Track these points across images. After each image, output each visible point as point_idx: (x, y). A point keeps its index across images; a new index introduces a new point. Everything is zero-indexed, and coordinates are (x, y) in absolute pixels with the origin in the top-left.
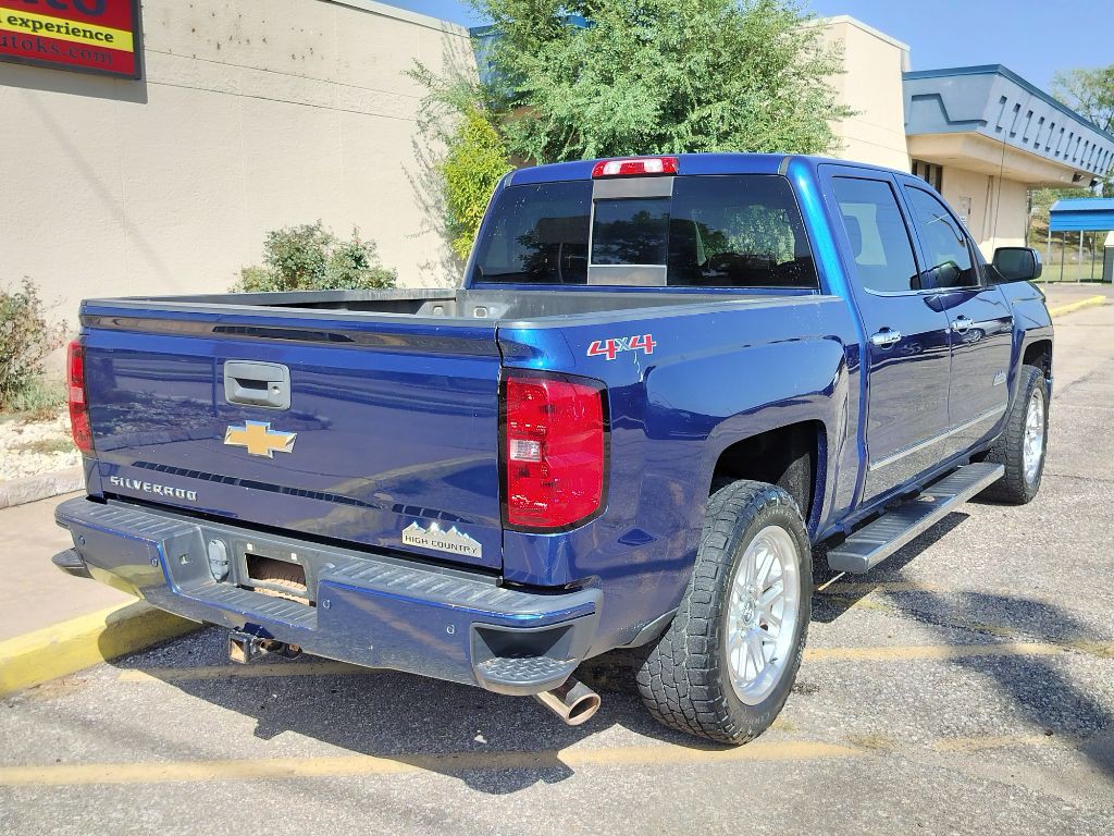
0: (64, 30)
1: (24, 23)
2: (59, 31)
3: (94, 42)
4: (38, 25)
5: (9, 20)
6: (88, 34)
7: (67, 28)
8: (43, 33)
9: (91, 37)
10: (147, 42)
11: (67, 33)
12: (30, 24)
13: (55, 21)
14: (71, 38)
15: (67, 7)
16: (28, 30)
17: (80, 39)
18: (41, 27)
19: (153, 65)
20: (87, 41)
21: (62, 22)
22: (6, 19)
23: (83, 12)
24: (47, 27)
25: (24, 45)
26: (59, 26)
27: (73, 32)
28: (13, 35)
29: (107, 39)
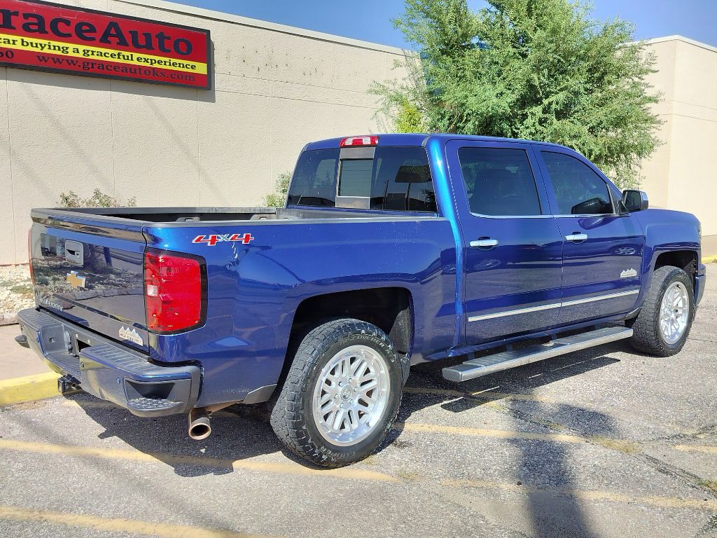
0: (168, 64)
1: (146, 60)
2: (165, 64)
3: (185, 70)
4: (153, 61)
5: (138, 59)
6: (181, 65)
7: (170, 62)
8: (156, 65)
9: (183, 67)
10: (217, 69)
11: (170, 65)
12: (149, 61)
13: (163, 59)
14: (172, 68)
15: (170, 51)
16: (148, 65)
17: (177, 68)
18: (155, 62)
19: (219, 81)
20: (181, 69)
21: (167, 59)
22: (136, 59)
23: (180, 54)
24: (158, 62)
25: (145, 73)
26: (165, 62)
27: (173, 64)
28: (140, 68)
29: (192, 67)
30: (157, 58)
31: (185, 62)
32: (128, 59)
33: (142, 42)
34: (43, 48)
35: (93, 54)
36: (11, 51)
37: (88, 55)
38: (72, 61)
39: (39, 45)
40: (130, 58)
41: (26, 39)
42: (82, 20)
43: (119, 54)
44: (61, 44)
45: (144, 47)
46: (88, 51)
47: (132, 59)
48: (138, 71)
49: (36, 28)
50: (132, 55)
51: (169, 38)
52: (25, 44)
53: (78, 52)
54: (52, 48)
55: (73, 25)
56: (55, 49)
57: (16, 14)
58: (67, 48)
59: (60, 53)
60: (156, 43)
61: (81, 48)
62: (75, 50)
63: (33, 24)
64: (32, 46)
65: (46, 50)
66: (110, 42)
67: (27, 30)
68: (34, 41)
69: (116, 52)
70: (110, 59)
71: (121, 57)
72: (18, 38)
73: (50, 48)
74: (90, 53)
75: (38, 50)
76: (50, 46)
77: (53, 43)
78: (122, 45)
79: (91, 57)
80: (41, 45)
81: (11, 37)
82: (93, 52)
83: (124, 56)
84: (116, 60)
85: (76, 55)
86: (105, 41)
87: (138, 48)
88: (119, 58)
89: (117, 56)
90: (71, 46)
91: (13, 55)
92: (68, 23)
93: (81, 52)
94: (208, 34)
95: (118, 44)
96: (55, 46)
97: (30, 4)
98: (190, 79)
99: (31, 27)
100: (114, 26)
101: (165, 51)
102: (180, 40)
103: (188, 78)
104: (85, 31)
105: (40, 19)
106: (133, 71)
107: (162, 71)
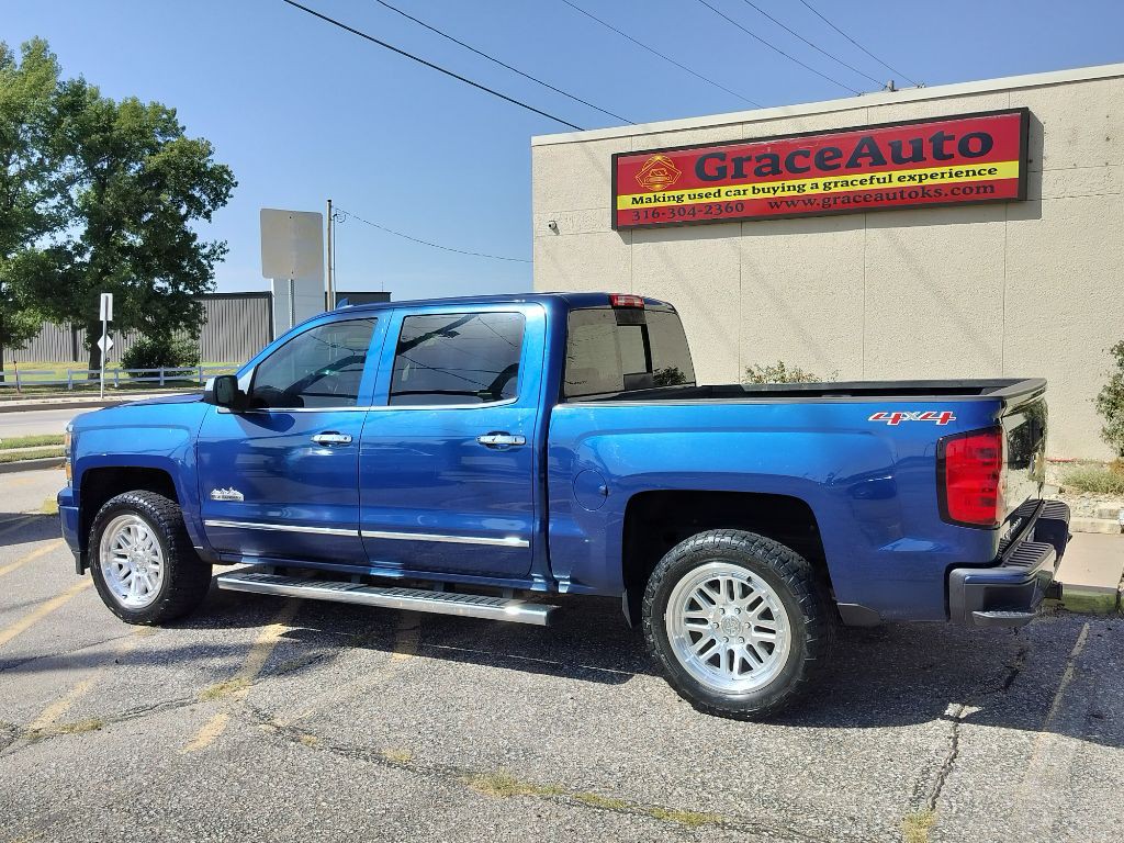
0: (947, 175)
1: (912, 178)
2: (943, 177)
3: (978, 178)
4: (923, 177)
5: (899, 179)
7: (951, 173)
8: (928, 182)
9: (974, 174)
11: (951, 177)
13: (939, 170)
14: (955, 180)
16: (915, 183)
17: (964, 179)
18: (927, 178)
19: (1051, 183)
20: (971, 179)
21: (946, 169)
22: (896, 179)
23: (968, 156)
24: (932, 176)
25: (910, 195)
26: (943, 174)
27: (956, 174)
28: (902, 190)
29: (990, 172)
30: (929, 171)
31: (977, 167)
32: (885, 182)
33: (907, 153)
34: (775, 191)
35: (836, 186)
36: (739, 202)
37: (830, 189)
38: (810, 201)
39: (771, 190)
40: (887, 180)
41: (759, 186)
42: (824, 147)
43: (872, 178)
44: (796, 183)
45: (907, 160)
46: (830, 183)
47: (890, 181)
48: (898, 196)
49: (770, 169)
50: (890, 176)
51: (953, 138)
52: (756, 191)
53: (817, 188)
54: (786, 189)
55: (813, 157)
56: (789, 190)
57: (749, 159)
58: (804, 186)
59: (795, 193)
60: (928, 152)
61: (821, 181)
62: (814, 186)
63: (768, 165)
64: (764, 192)
65: (779, 194)
66: (860, 165)
67: (761, 175)
68: (766, 185)
69: (867, 176)
70: (860, 187)
71: (875, 181)
72: (749, 187)
73: (783, 190)
74: (833, 185)
75: (770, 195)
76: (783, 188)
77: (787, 183)
78: (878, 163)
79: (834, 190)
80: (773, 188)
81: (741, 187)
82: (836, 183)
83: (878, 179)
84: (867, 187)
85: (815, 191)
86: (854, 166)
87: (899, 162)
88: (871, 183)
89: (869, 182)
90: (808, 182)
91: (742, 206)
92: (806, 155)
93: (821, 187)
94: (1025, 113)
95: (871, 164)
96: (789, 187)
97: (765, 143)
98: (985, 191)
99: (764, 170)
100: (870, 142)
101: (942, 158)
102: (972, 136)
103: (982, 190)
104: (828, 159)
105: (774, 159)
106: (891, 196)
107: (938, 189)
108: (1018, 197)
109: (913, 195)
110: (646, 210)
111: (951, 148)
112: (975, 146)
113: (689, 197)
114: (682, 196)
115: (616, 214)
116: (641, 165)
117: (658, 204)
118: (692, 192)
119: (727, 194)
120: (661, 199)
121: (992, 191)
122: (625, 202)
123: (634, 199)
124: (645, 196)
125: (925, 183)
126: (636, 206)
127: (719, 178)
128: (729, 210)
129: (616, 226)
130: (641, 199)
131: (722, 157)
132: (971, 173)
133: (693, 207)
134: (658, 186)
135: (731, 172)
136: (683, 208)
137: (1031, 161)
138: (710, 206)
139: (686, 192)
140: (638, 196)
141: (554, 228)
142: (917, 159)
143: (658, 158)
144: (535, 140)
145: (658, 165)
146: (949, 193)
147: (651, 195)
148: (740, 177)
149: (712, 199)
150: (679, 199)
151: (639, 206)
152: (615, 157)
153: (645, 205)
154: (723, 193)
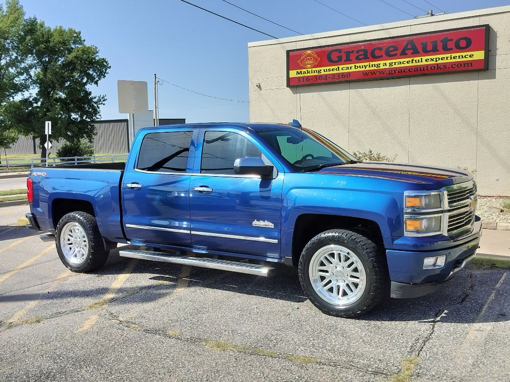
1: (432, 60)
3: (464, 59)
4: (438, 59)
5: (426, 61)
7: (451, 57)
8: (440, 61)
9: (462, 57)
10: (499, 52)
13: (445, 56)
14: (453, 60)
15: (452, 49)
16: (433, 62)
17: (457, 60)
18: (439, 60)
20: (461, 60)
21: (449, 55)
22: (424, 60)
23: (460, 49)
24: (442, 59)
25: (431, 68)
26: (447, 58)
27: (454, 58)
28: (427, 66)
29: (470, 56)
30: (440, 56)
31: (464, 54)
32: (419, 62)
33: (430, 48)
34: (366, 67)
35: (395, 64)
36: (349, 73)
37: (392, 66)
38: (382, 72)
40: (420, 61)
41: (357, 65)
42: (390, 45)
43: (412, 60)
44: (376, 63)
45: (430, 51)
46: (392, 63)
47: (422, 61)
48: (425, 69)
49: (363, 57)
50: (421, 59)
51: (452, 40)
52: (356, 67)
53: (386, 65)
54: (371, 66)
55: (384, 50)
56: (372, 67)
57: (353, 52)
58: (379, 64)
59: (375, 68)
60: (440, 47)
61: (388, 62)
62: (384, 64)
63: (361, 55)
64: (360, 68)
65: (368, 68)
66: (407, 54)
67: (359, 60)
68: (361, 64)
69: (410, 59)
70: (407, 65)
71: (414, 62)
72: (353, 65)
73: (370, 67)
74: (394, 64)
75: (363, 69)
77: (371, 63)
78: (416, 53)
79: (394, 66)
80: (365, 66)
81: (349, 66)
82: (395, 63)
83: (416, 61)
84: (411, 64)
85: (385, 67)
86: (404, 54)
87: (426, 52)
88: (412, 62)
89: (411, 62)
90: (382, 63)
91: (350, 75)
92: (380, 49)
93: (388, 65)
94: (487, 27)
95: (412, 54)
96: (372, 65)
97: (360, 44)
98: (468, 66)
99: (360, 57)
100: (411, 42)
101: (446, 50)
102: (462, 39)
103: (466, 65)
104: (391, 51)
105: (365, 52)
106: (422, 69)
107: (445, 65)
108: (484, 68)
109: (433, 68)
110: (303, 78)
111: (450, 45)
112: (463, 44)
113: (324, 70)
114: (321, 70)
115: (289, 79)
116: (300, 56)
117: (309, 75)
118: (325, 68)
119: (342, 69)
120: (311, 72)
121: (471, 66)
122: (293, 74)
123: (297, 72)
124: (303, 70)
125: (438, 62)
126: (298, 76)
127: (339, 62)
128: (343, 77)
129: (288, 85)
130: (301, 72)
131: (340, 51)
132: (461, 57)
133: (326, 75)
134: (309, 66)
135: (344, 58)
136: (321, 76)
137: (490, 51)
138: (334, 75)
139: (322, 69)
140: (299, 71)
141: (259, 87)
142: (435, 51)
143: (309, 52)
144: (250, 44)
145: (309, 55)
146: (451, 68)
147: (305, 70)
148: (348, 61)
149: (335, 72)
150: (319, 72)
151: (300, 75)
152: (288, 52)
153: (303, 75)
154: (340, 69)
